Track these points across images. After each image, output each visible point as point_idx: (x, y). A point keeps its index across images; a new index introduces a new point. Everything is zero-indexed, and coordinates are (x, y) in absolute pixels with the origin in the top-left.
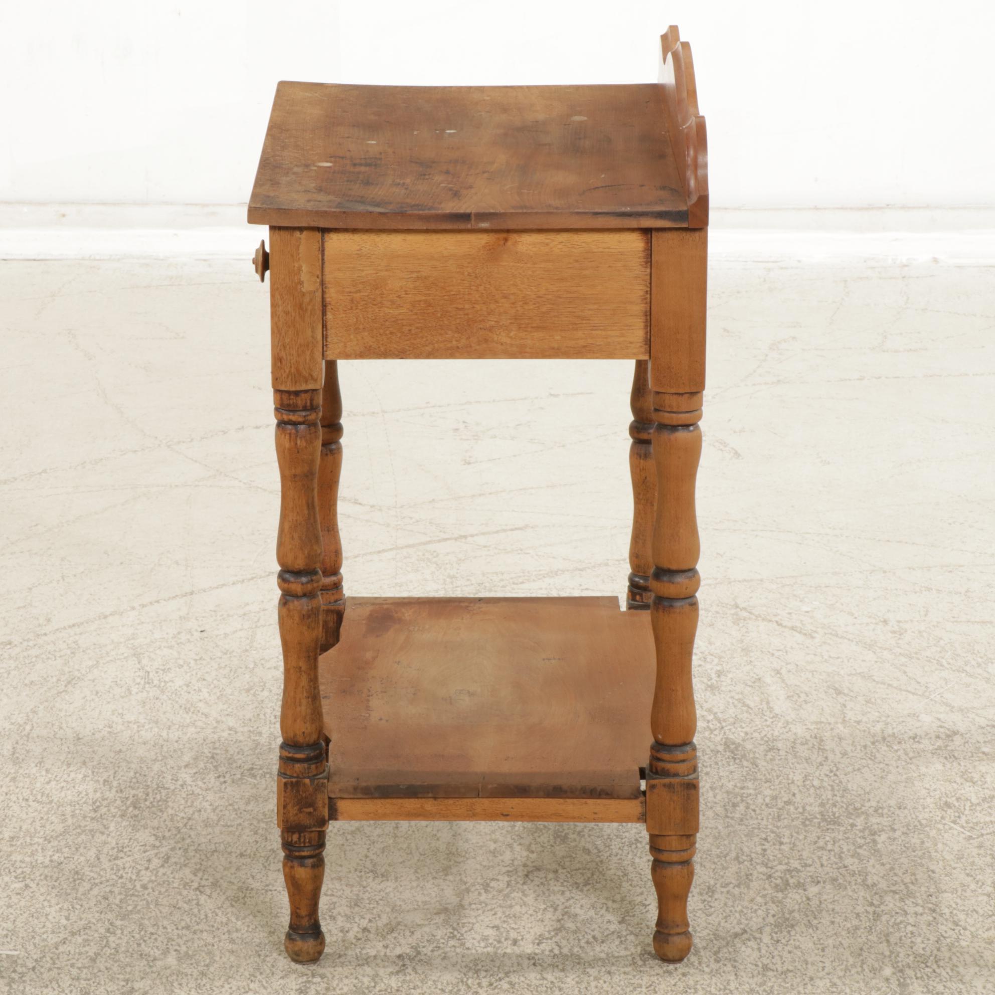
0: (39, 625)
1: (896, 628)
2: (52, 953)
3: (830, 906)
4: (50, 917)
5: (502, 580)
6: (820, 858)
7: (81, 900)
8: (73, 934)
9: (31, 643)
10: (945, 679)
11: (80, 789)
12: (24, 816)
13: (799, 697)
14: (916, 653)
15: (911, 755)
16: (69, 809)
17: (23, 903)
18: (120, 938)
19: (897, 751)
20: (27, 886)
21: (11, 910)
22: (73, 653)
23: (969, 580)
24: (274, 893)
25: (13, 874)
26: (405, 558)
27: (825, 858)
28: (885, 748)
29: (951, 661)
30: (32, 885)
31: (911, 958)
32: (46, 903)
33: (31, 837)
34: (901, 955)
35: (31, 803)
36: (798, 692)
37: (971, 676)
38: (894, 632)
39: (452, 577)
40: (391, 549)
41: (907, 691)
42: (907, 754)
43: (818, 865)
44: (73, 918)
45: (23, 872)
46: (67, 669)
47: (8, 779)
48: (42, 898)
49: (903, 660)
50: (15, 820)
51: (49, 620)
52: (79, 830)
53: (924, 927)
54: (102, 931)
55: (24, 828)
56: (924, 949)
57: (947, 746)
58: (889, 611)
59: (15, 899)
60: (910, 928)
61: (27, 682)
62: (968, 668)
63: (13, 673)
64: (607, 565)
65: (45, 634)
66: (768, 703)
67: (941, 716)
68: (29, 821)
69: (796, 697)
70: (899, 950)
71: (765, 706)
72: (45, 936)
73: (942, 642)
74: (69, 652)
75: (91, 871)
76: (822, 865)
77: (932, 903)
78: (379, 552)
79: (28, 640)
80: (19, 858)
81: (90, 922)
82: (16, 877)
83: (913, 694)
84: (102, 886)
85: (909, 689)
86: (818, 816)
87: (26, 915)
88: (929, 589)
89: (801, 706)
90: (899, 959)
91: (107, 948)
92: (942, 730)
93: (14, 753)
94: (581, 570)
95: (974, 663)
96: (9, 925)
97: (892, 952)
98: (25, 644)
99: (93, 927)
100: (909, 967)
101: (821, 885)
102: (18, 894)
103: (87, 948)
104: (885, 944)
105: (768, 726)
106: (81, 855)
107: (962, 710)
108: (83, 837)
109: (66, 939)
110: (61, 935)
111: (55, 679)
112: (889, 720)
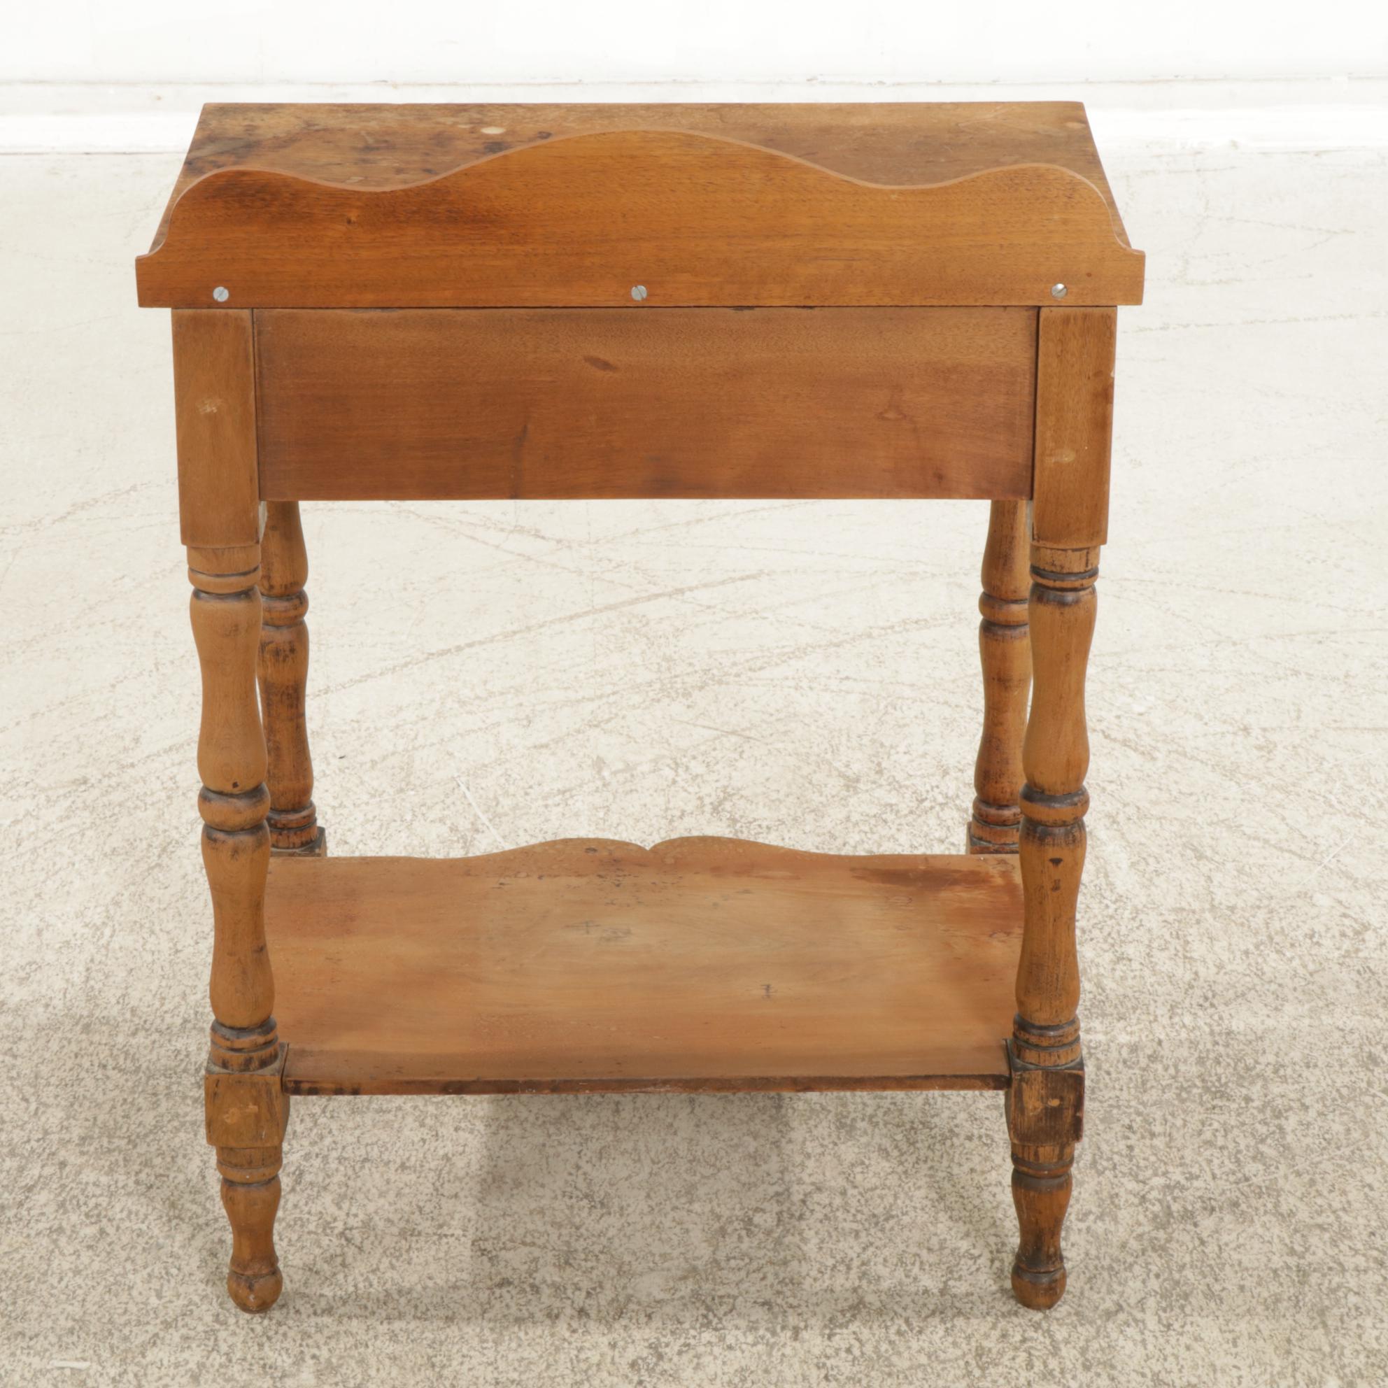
0: (125, 749)
1: (1262, 741)
2: (137, 1364)
3: (1235, 1256)
4: (135, 1293)
5: (734, 664)
6: (1209, 1162)
7: (179, 1258)
8: (167, 1325)
9: (113, 781)
10: (1339, 830)
11: (179, 1046)
12: (100, 1097)
13: (1147, 864)
14: (1294, 785)
15: (1311, 967)
16: (163, 1082)
17: (96, 1266)
18: (234, 1334)
19: (1291, 960)
20: (102, 1232)
21: (79, 1280)
22: (169, 797)
23: (1346, 656)
24: (451, 1240)
25: (84, 1208)
26: (606, 627)
27: (1216, 1162)
28: (1274, 956)
29: (1343, 799)
30: (111, 1230)
31: (1362, 1357)
32: (129, 1266)
33: (110, 1136)
34: (1347, 1352)
35: (110, 1073)
36: (1145, 855)
37: (1372, 824)
38: (1260, 748)
39: (668, 659)
40: (587, 613)
41: (1290, 851)
42: (1305, 966)
43: (1209, 1177)
44: (168, 1294)
45: (97, 1205)
46: (161, 827)
47: (79, 1028)
48: (123, 1255)
49: (1279, 796)
50: (87, 1104)
51: (137, 740)
52: (176, 1123)
53: (1372, 1296)
54: (208, 1319)
55: (101, 1118)
56: (1377, 1339)
57: (1357, 950)
58: (1248, 711)
59: (85, 1257)
60: (1353, 1299)
61: (107, 849)
62: (1366, 810)
63: (89, 833)
64: (870, 636)
65: (132, 765)
66: (1106, 876)
67: (1343, 896)
68: (107, 1107)
69: (1142, 866)
70: (1344, 1342)
71: (1102, 881)
72: (126, 1331)
73: (1326, 766)
74: (163, 795)
75: (193, 1201)
76: (1214, 1177)
77: (1377, 1249)
78: (571, 618)
79: (109, 776)
80: (92, 1178)
81: (190, 1302)
82: (87, 1215)
83: (1300, 857)
84: (209, 1230)
85: (1293, 848)
86: (1199, 1083)
87: (100, 1289)
88: (1296, 673)
89: (1150, 880)
90: (1346, 1361)
91: (214, 1354)
92: (1347, 922)
93: (88, 979)
94: (837, 645)
95: (1373, 800)
96: (75, 1310)
97: (1333, 1347)
98: (106, 782)
99: (196, 1312)
100: (1362, 1376)
101: (1217, 1214)
102: (90, 1247)
103: (186, 1355)
104: (1321, 1331)
105: (1111, 917)
106: (179, 1170)
107: (1368, 885)
108: (182, 1135)
109: (156, 1335)
110: (149, 1328)
111: (144, 844)
112: (1273, 904)
